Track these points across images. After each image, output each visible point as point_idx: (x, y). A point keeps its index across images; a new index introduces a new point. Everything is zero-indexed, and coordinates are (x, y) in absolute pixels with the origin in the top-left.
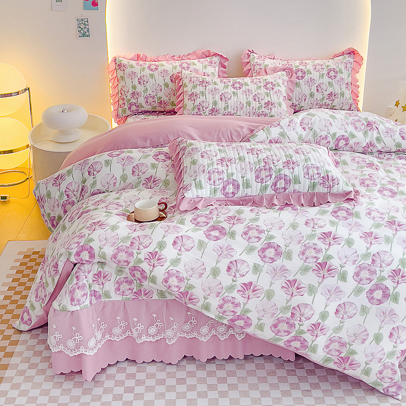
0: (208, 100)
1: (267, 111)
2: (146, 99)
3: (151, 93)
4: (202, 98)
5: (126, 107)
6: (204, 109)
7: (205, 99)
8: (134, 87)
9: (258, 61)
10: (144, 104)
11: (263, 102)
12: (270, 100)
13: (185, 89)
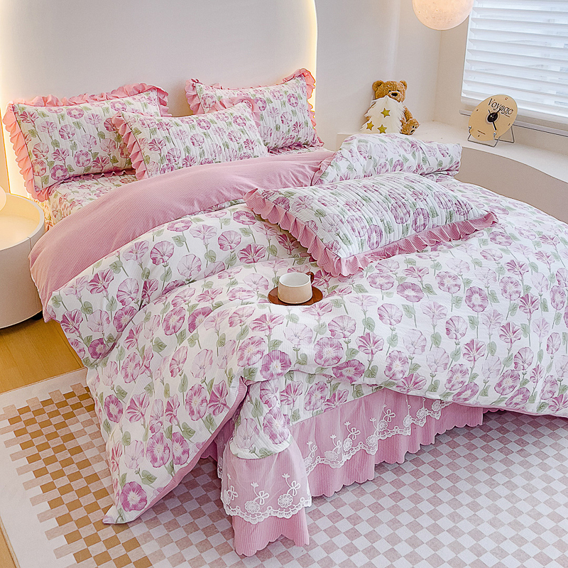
0: (177, 147)
1: (249, 152)
2: (76, 159)
3: (83, 148)
4: (169, 146)
5: (48, 173)
6: (176, 159)
7: (174, 147)
8: (56, 144)
9: (207, 92)
10: (74, 166)
11: (242, 141)
12: (248, 138)
13: (139, 137)
